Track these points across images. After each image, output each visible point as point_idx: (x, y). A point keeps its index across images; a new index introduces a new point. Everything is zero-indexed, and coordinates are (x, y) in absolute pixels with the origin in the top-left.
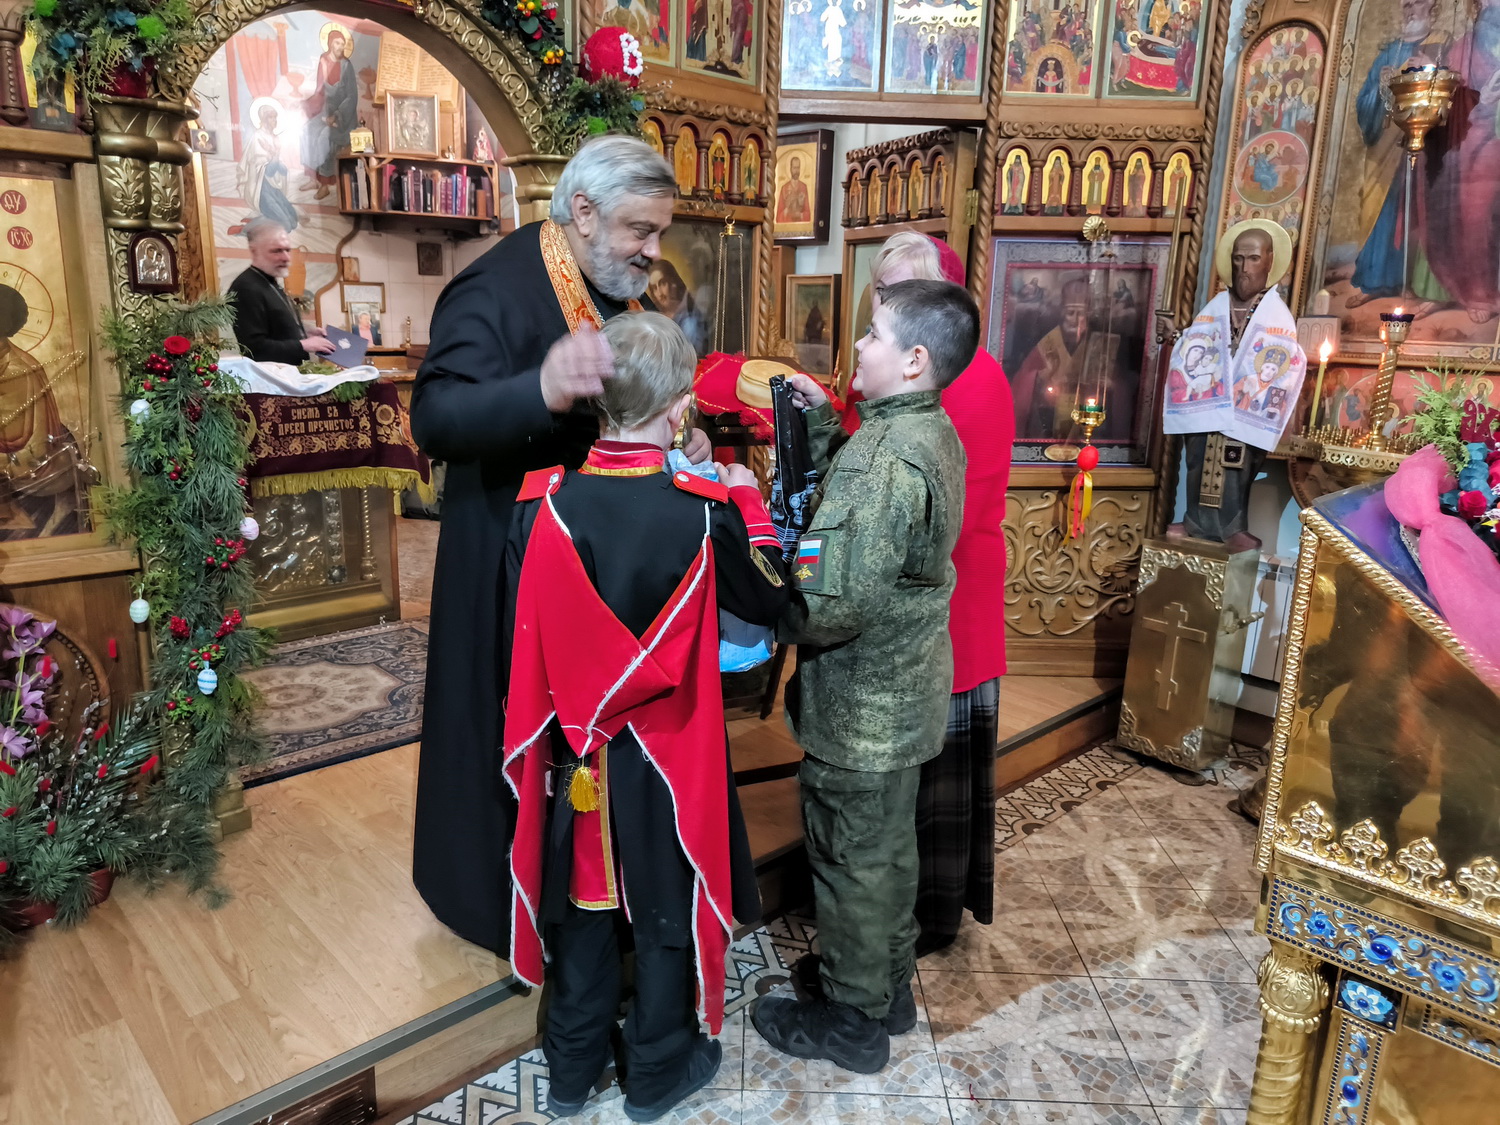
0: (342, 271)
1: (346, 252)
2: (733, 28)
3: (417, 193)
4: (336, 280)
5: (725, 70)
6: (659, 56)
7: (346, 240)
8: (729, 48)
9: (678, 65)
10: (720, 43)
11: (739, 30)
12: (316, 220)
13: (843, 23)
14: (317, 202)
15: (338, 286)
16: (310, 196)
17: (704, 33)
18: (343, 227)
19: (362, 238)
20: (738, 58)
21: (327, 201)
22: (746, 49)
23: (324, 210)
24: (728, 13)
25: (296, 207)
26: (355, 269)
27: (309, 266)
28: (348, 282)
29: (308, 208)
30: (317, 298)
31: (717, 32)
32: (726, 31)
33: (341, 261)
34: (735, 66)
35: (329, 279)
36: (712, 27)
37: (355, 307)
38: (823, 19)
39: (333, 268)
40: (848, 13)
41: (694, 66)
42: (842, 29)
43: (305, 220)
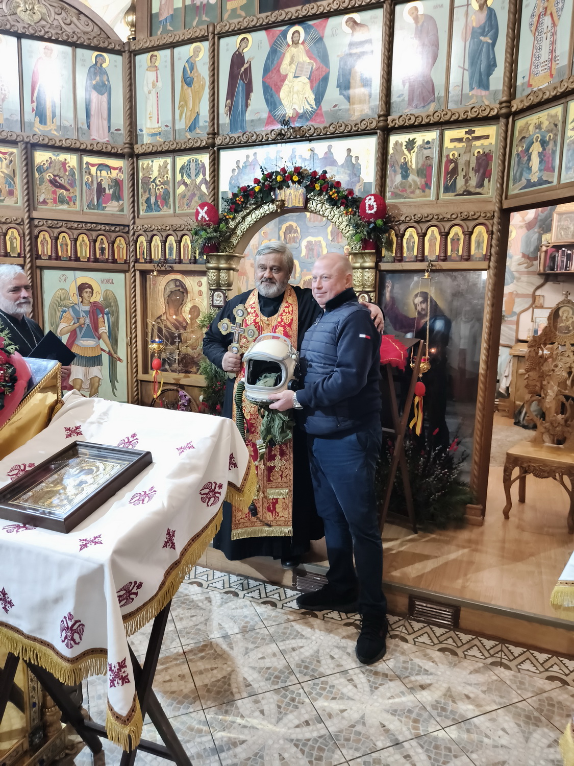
0: (534, 301)
1: (538, 293)
2: (476, 171)
3: (563, 261)
4: (531, 306)
5: (470, 193)
6: (425, 196)
7: (538, 288)
8: (473, 182)
9: (438, 198)
10: (467, 181)
11: (481, 171)
12: (524, 278)
13: (541, 150)
14: (526, 270)
15: (531, 309)
16: (522, 268)
17: (456, 178)
18: (538, 281)
19: (549, 285)
20: (481, 185)
21: (531, 269)
22: (486, 180)
23: (529, 273)
24: (473, 164)
25: (515, 273)
26: (541, 301)
27: (517, 300)
28: (537, 307)
29: (521, 273)
30: (519, 315)
31: (465, 177)
32: (472, 174)
33: (534, 297)
34: (478, 190)
35: (527, 306)
36: (461, 174)
37: (538, 320)
38: (530, 151)
39: (530, 301)
40: (543, 143)
41: (450, 196)
42: (540, 154)
43: (519, 279)
